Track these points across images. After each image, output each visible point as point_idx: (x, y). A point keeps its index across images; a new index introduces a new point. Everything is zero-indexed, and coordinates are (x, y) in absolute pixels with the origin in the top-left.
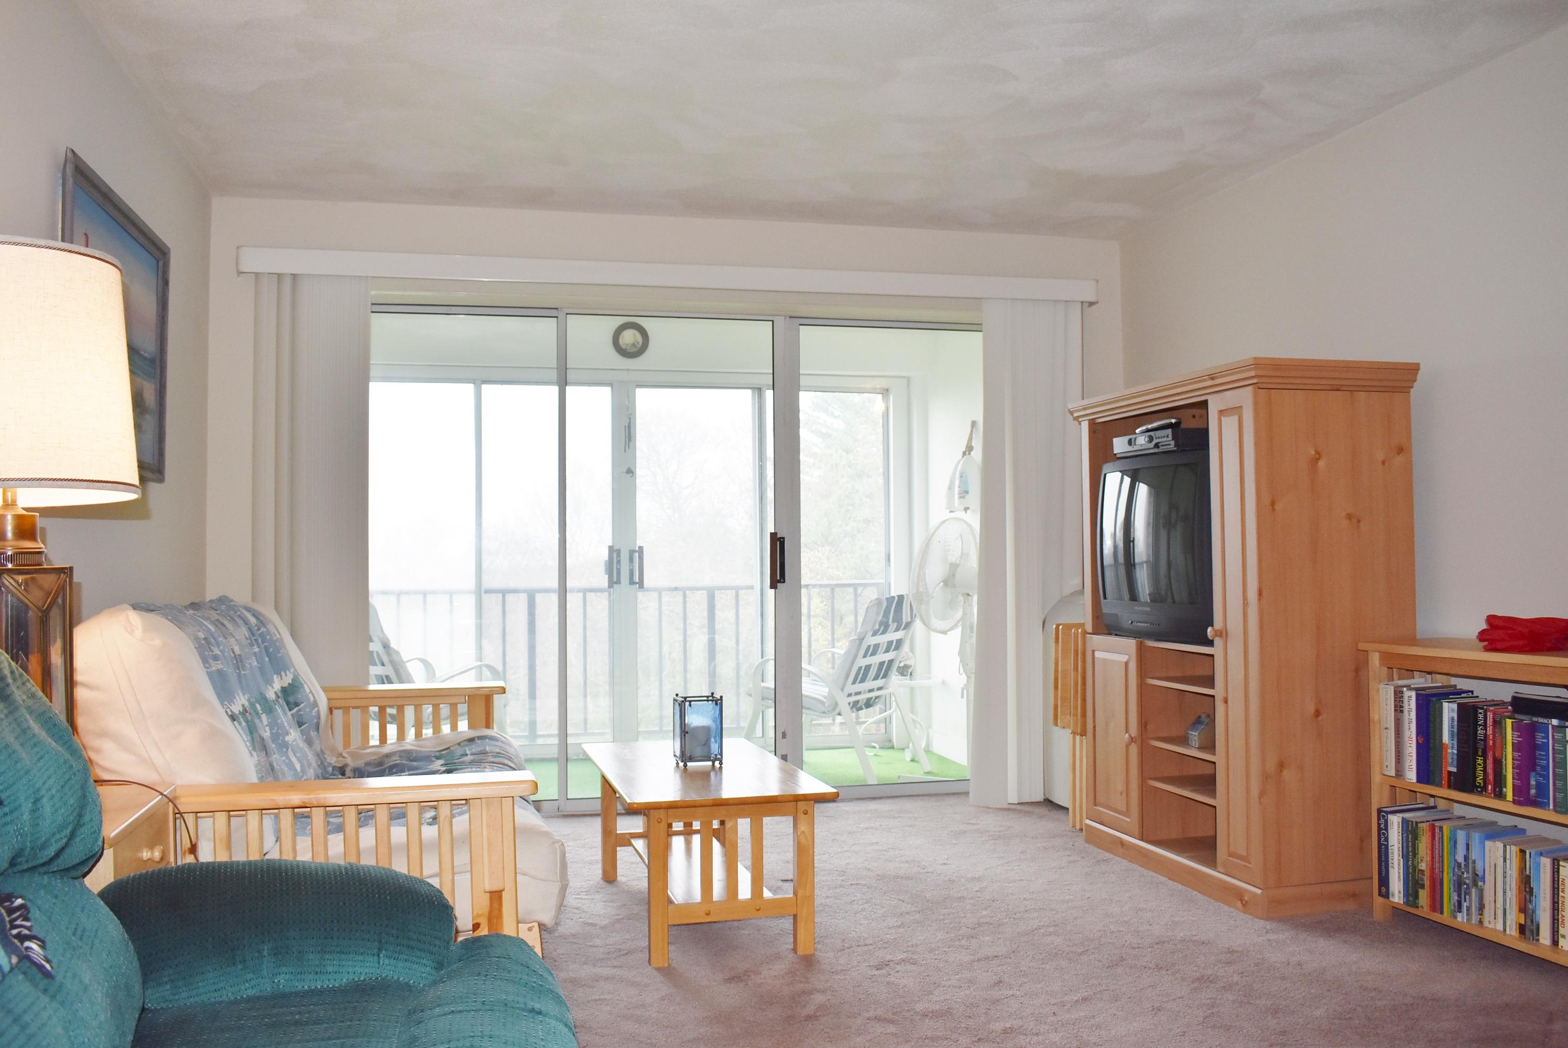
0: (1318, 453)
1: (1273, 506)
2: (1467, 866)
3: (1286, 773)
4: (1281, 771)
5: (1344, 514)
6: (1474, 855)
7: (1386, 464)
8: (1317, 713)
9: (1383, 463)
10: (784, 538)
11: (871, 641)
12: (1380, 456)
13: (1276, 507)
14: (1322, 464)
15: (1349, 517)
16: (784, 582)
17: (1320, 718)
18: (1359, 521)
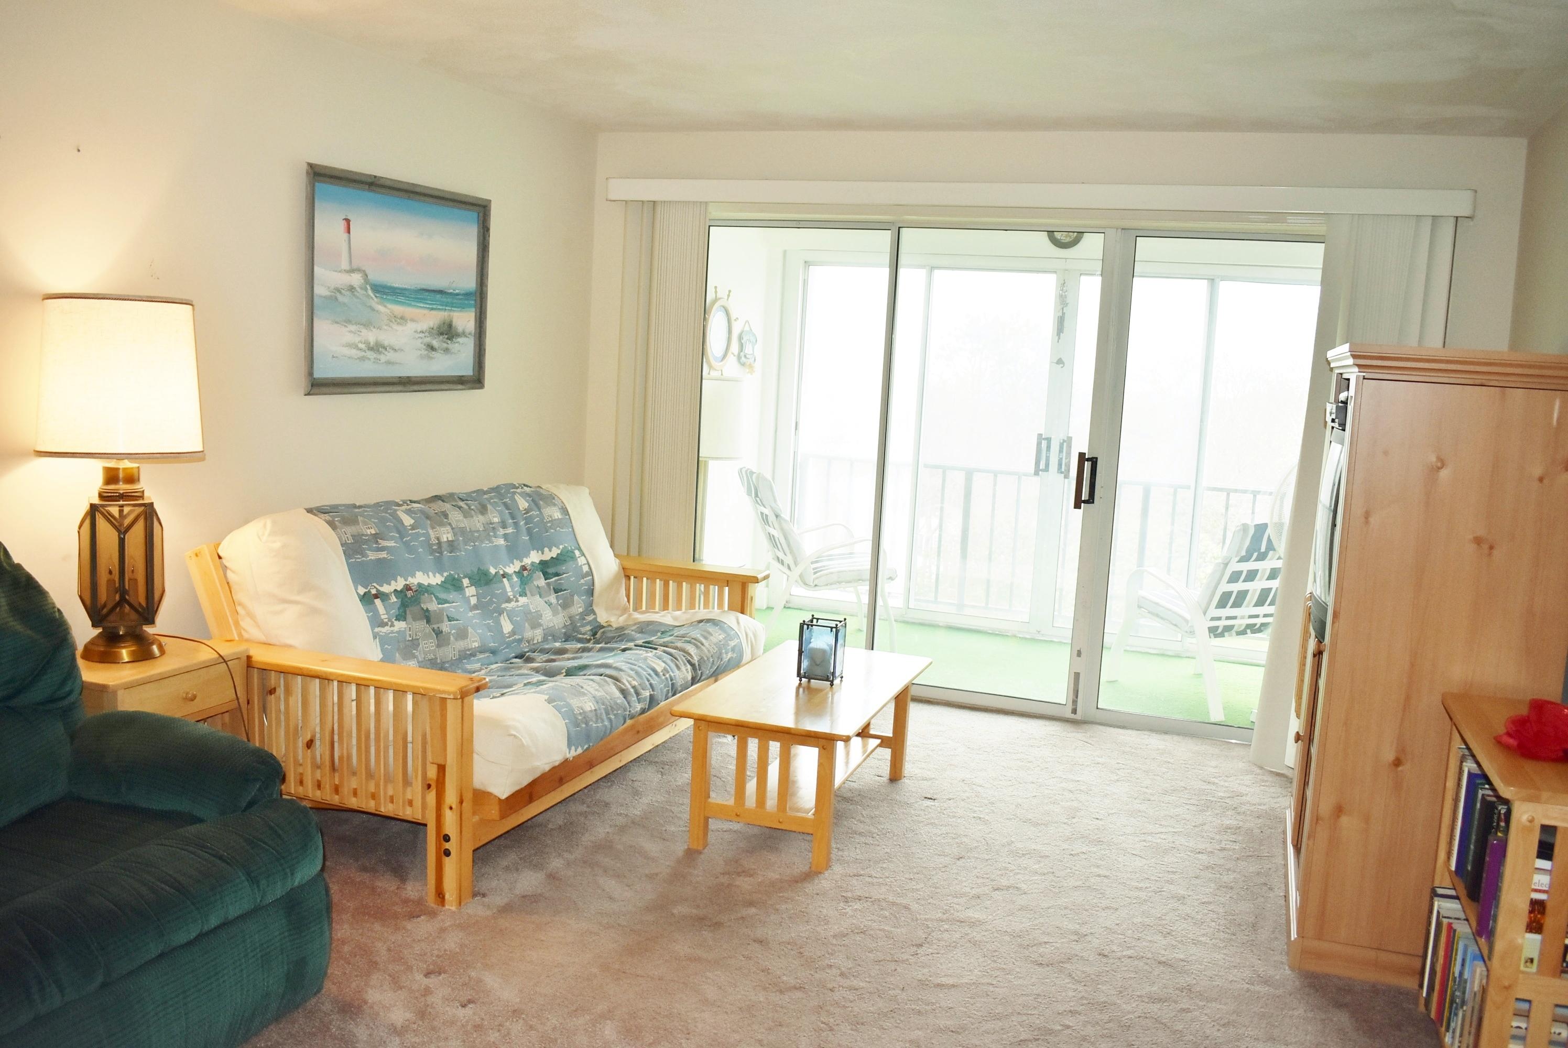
0: (1440, 459)
1: (1366, 518)
2: (1459, 984)
3: (1344, 820)
4: (1338, 817)
5: (1471, 537)
6: (1466, 975)
7: (1545, 481)
8: (1397, 763)
9: (1541, 480)
10: (1097, 458)
11: (1235, 566)
12: (1537, 471)
13: (1371, 520)
14: (1444, 474)
15: (1478, 541)
16: (1093, 502)
17: (1400, 768)
18: (1491, 548)
